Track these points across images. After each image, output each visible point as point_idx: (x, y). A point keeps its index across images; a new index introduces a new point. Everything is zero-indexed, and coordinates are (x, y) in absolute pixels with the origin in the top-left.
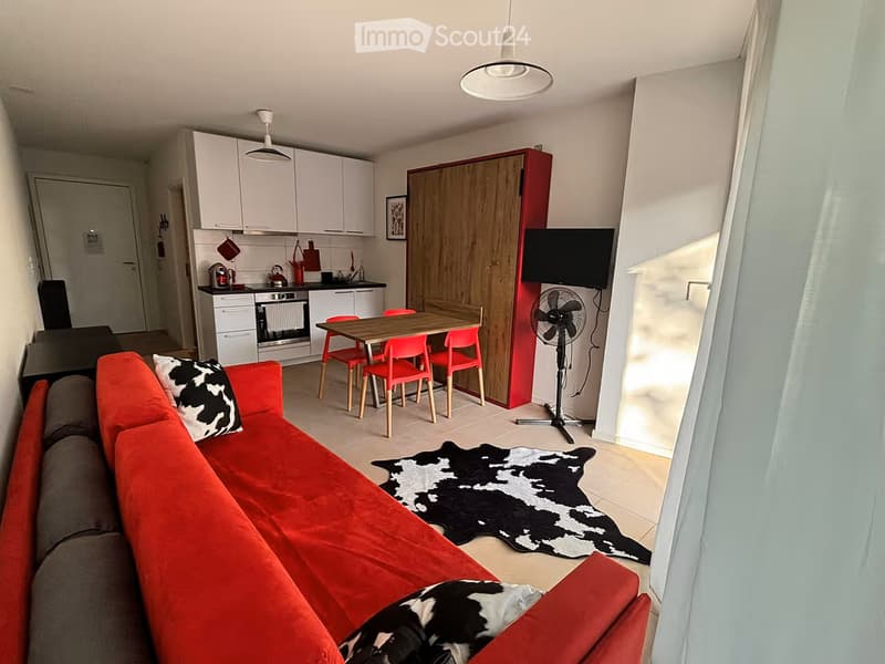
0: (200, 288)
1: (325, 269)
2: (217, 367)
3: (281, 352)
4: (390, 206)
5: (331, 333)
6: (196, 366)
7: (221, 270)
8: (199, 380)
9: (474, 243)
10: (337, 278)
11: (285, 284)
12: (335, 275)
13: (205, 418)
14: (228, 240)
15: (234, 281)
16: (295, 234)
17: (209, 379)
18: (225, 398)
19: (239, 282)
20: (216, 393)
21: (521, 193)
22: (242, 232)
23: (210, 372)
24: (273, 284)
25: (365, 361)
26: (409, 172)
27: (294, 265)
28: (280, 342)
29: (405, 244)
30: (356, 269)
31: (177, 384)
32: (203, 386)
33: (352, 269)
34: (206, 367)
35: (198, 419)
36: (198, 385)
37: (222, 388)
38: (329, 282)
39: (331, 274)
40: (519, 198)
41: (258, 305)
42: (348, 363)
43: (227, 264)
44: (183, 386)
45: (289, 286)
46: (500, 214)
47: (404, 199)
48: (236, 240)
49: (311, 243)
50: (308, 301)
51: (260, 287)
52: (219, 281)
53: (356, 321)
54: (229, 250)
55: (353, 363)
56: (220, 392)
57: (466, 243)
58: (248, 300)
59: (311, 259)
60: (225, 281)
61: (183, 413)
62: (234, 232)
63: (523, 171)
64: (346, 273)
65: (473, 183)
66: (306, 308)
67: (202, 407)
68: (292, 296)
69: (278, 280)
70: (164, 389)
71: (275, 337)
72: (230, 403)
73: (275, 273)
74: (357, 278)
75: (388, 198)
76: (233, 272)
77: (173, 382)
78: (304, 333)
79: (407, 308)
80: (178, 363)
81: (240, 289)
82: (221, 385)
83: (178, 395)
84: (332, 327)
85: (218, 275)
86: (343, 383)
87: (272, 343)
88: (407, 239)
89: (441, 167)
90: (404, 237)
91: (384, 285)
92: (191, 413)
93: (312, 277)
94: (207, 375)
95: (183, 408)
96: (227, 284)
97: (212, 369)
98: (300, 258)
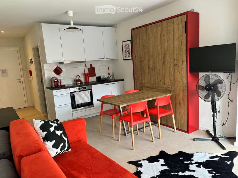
0: (47, 88)
1: (97, 75)
2: (59, 122)
3: (81, 113)
4: (123, 45)
5: (103, 103)
6: (50, 123)
7: (56, 79)
8: (52, 129)
9: (164, 57)
10: (103, 79)
11: (82, 83)
12: (102, 77)
13: (55, 146)
14: (57, 67)
15: (61, 84)
16: (85, 62)
17: (56, 128)
18: (63, 136)
19: (63, 84)
20: (59, 135)
21: (186, 32)
22: (63, 63)
23: (56, 125)
24: (76, 84)
25: (119, 114)
26: (132, 30)
27: (85, 75)
28: (80, 108)
29: (132, 61)
30: (111, 73)
31: (43, 132)
32: (54, 131)
33: (109, 74)
34: (54, 123)
35: (53, 147)
36: (52, 131)
37: (62, 132)
38: (100, 81)
39: (100, 77)
40: (185, 35)
41: (71, 93)
42: (112, 116)
43: (58, 77)
44: (46, 132)
45: (83, 84)
46: (176, 43)
47: (130, 41)
48: (61, 66)
49: (91, 65)
50: (92, 89)
51: (72, 85)
52: (55, 84)
53: (113, 97)
54: (58, 71)
55: (114, 116)
56: (61, 134)
57: (161, 57)
58: (67, 91)
59: (92, 71)
60: (57, 84)
61: (46, 145)
62: (60, 63)
63: (186, 22)
64: (106, 76)
65: (162, 30)
66: (91, 93)
67: (54, 141)
68: (85, 88)
69: (79, 82)
70: (38, 134)
71: (79, 106)
72: (65, 138)
73: (77, 79)
74: (111, 78)
75: (122, 42)
76: (60, 80)
77: (41, 131)
78: (91, 104)
79: (135, 89)
80: (43, 122)
81: (64, 87)
82: (61, 131)
83: (44, 136)
84: (104, 100)
85: (54, 82)
86: (111, 125)
87: (77, 109)
88: (132, 59)
89: (146, 25)
90: (131, 58)
91: (123, 80)
92: (49, 144)
93: (92, 79)
94: (55, 126)
95: (46, 142)
96: (58, 85)
97: (57, 123)
98: (87, 71)
